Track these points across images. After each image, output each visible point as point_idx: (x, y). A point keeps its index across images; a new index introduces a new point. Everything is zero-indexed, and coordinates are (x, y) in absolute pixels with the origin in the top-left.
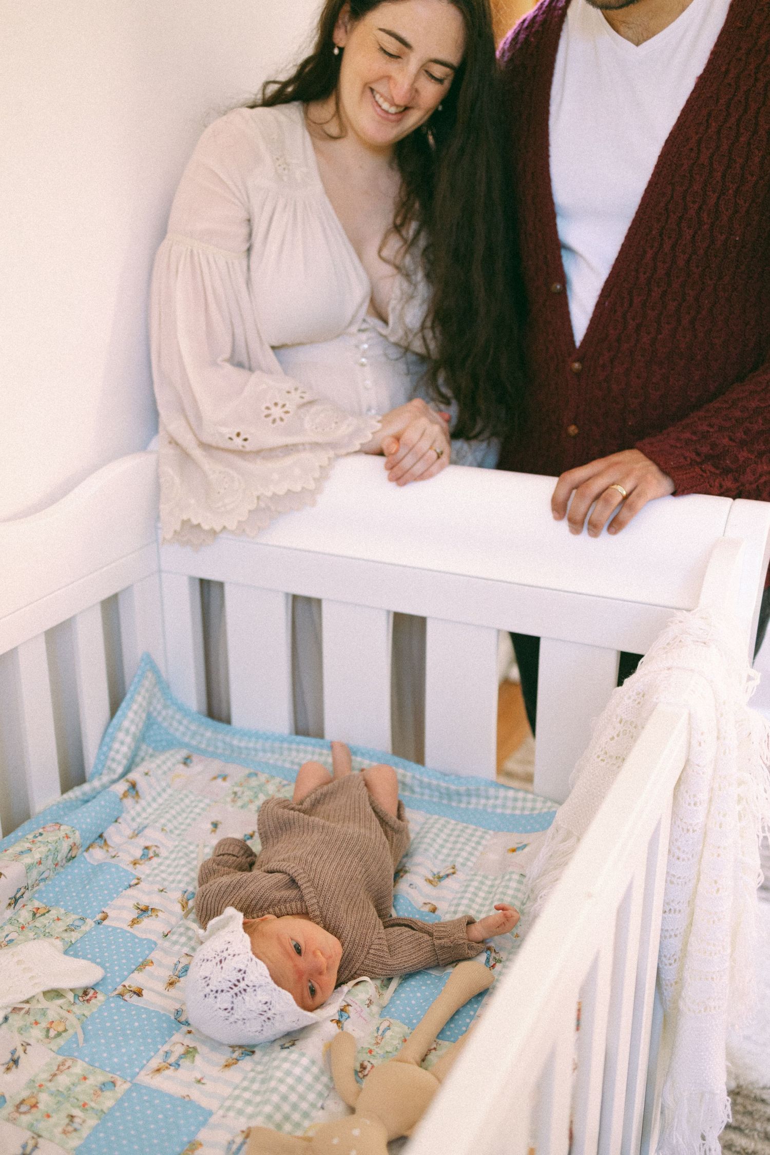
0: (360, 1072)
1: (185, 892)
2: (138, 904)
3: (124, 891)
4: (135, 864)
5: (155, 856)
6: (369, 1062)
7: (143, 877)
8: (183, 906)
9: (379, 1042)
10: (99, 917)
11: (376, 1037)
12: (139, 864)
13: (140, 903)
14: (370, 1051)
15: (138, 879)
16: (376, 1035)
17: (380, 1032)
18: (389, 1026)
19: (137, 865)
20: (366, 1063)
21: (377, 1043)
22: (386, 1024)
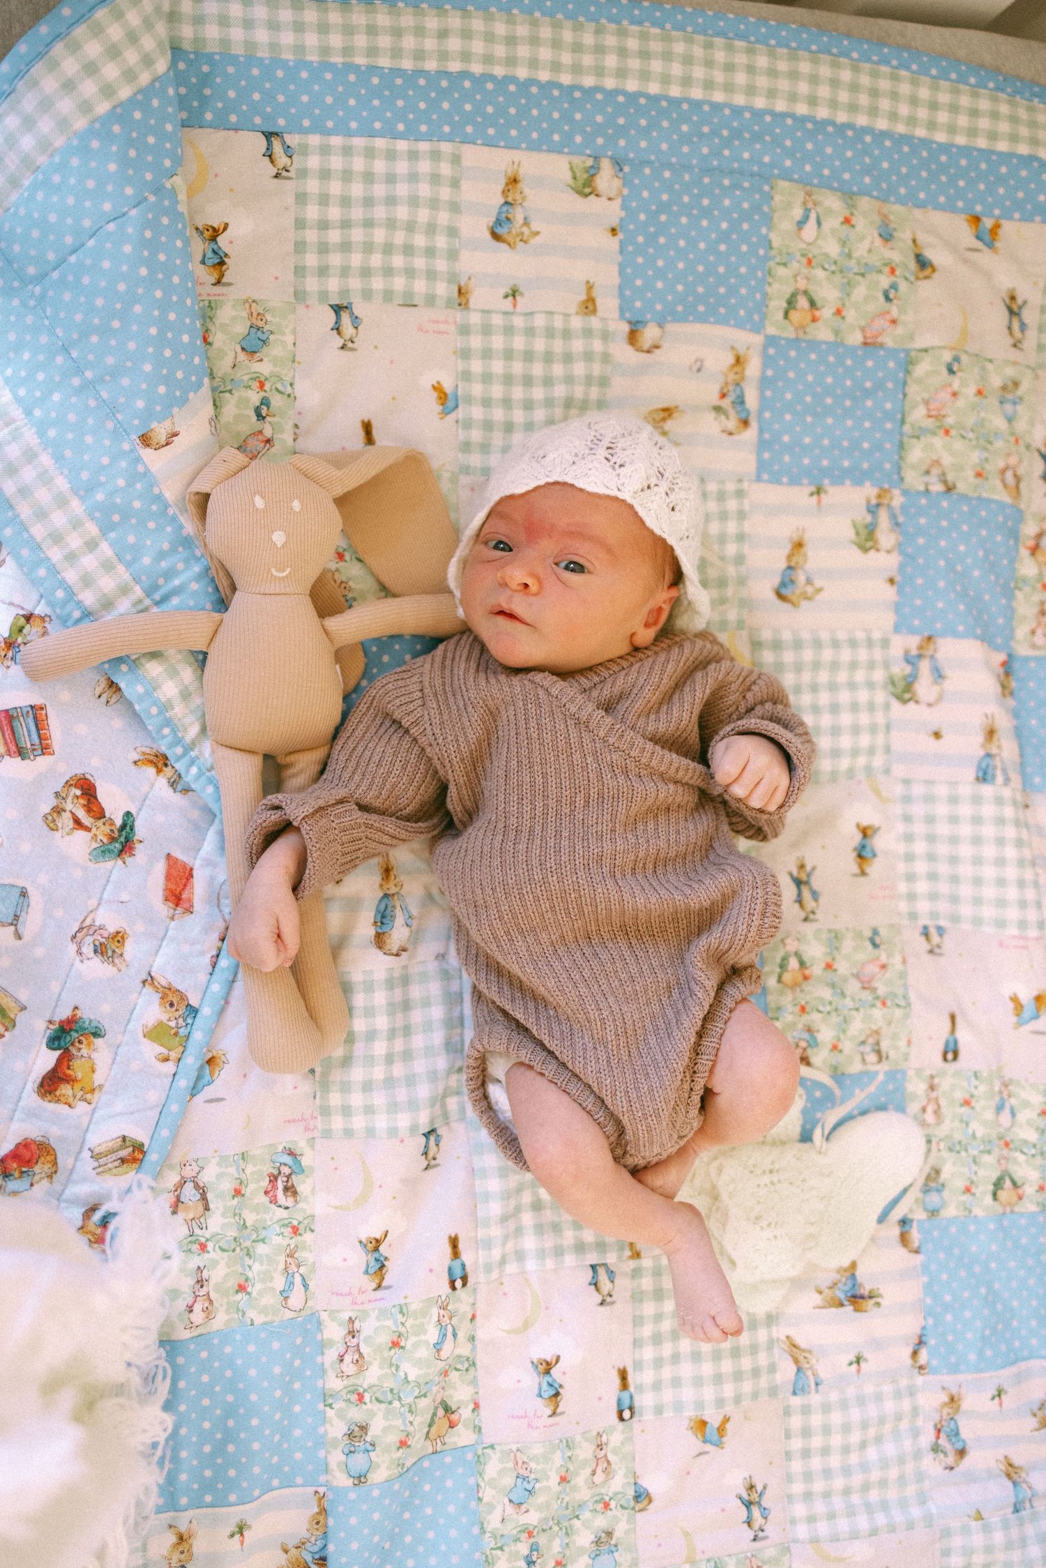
0: (289, 1177)
1: (817, 1384)
2: (878, 1304)
3: (923, 1323)
4: (952, 1399)
5: (936, 1443)
6: (287, 1208)
7: (920, 1380)
8: (794, 1346)
9: (289, 1260)
10: (915, 1235)
11: (299, 1266)
12: (945, 1404)
13: (875, 1309)
14: (295, 1230)
15: (921, 1368)
16: (302, 1270)
17: (298, 1279)
18: (286, 1298)
19: (946, 1399)
20: (289, 1202)
21: (291, 1255)
22: (296, 1299)
